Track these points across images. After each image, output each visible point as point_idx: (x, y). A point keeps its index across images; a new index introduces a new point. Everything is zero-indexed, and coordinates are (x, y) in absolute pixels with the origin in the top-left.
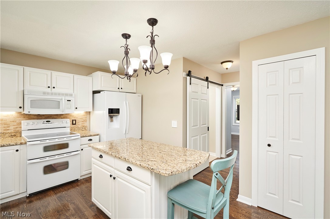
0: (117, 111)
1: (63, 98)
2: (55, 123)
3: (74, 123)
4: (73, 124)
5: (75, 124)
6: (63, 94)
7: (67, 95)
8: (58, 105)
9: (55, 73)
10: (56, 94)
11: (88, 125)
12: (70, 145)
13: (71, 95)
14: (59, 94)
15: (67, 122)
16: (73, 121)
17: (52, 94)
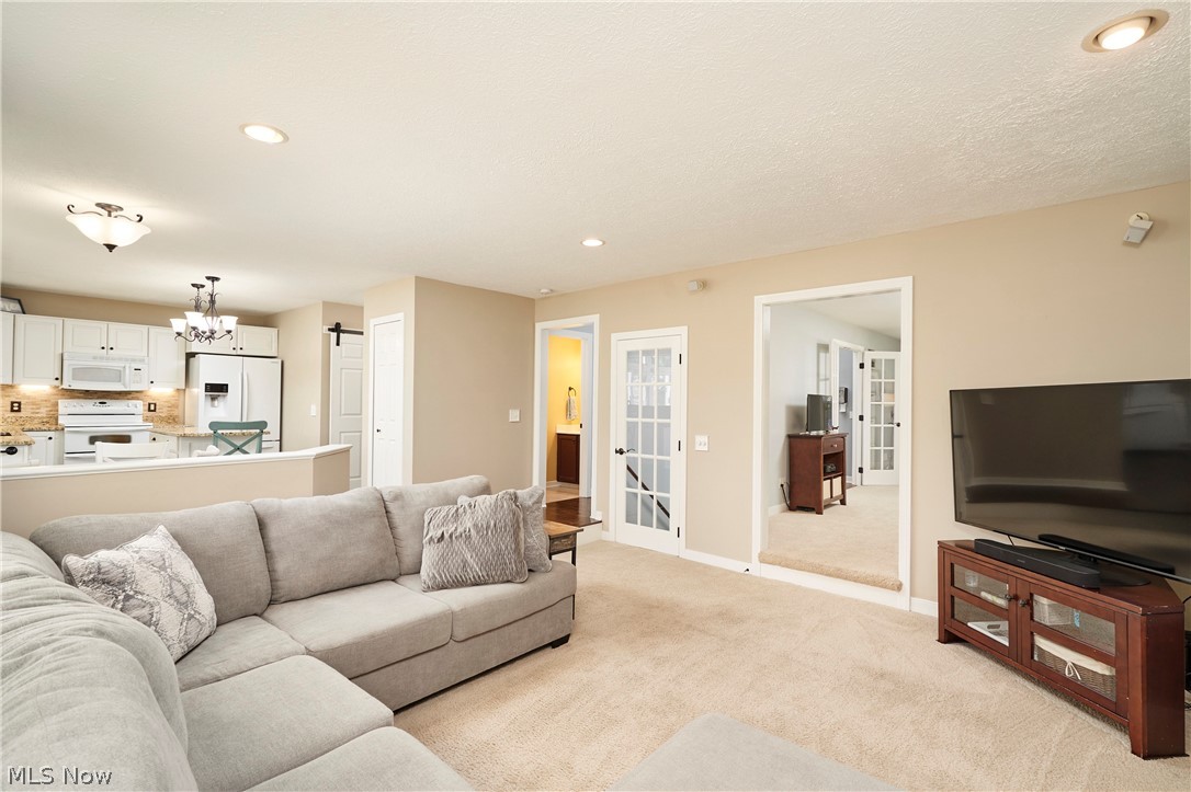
0: (223, 388)
1: (127, 366)
2: (114, 406)
3: (152, 408)
4: (150, 410)
5: (155, 410)
6: (127, 360)
7: (134, 360)
8: (119, 376)
9: (114, 326)
10: (113, 359)
11: (181, 415)
12: (133, 439)
13: (142, 361)
14: (120, 359)
15: (138, 406)
16: (149, 404)
17: (108, 359)
